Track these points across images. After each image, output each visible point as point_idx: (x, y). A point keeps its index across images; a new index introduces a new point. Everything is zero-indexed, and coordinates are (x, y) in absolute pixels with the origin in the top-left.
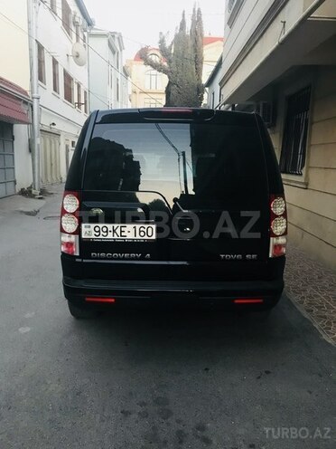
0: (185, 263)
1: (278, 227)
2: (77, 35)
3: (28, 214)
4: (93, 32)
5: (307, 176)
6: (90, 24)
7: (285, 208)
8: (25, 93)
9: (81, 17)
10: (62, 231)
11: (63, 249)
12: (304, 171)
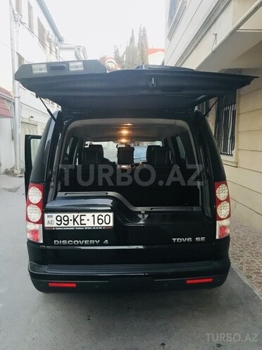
0: (141, 247)
1: (222, 211)
2: (51, 49)
3: (10, 190)
4: (63, 46)
5: (237, 156)
6: (60, 40)
7: (228, 193)
8: (9, 93)
9: (53, 34)
10: (28, 220)
11: (29, 236)
12: (234, 152)
